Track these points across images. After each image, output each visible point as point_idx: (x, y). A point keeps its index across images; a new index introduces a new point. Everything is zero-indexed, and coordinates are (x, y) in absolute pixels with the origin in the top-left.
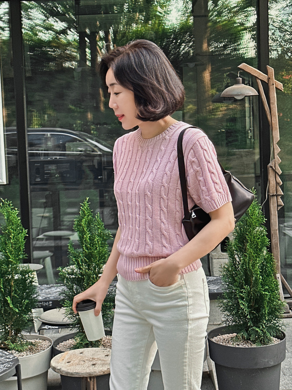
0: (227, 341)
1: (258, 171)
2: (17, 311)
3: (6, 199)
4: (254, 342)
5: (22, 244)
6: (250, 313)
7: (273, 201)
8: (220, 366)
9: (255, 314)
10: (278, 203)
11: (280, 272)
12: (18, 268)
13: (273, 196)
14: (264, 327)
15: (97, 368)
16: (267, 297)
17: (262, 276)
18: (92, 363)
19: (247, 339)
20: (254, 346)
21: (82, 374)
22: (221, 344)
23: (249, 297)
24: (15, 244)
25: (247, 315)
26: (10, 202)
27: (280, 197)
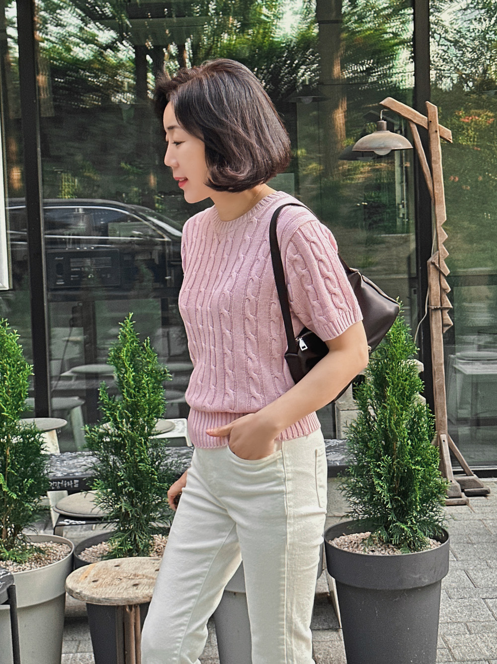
0: (356, 545)
1: (414, 271)
2: (15, 497)
4: (398, 546)
5: (24, 387)
6: (392, 500)
7: (436, 318)
8: (343, 585)
9: (400, 501)
10: (444, 321)
11: (447, 432)
12: (17, 427)
13: (436, 309)
14: (415, 522)
15: (140, 591)
16: (418, 474)
17: (411, 440)
18: (133, 582)
19: (388, 542)
20: (398, 553)
21: (115, 600)
22: (346, 549)
23: (389, 474)
24: (12, 388)
25: (387, 503)
27: (447, 311)
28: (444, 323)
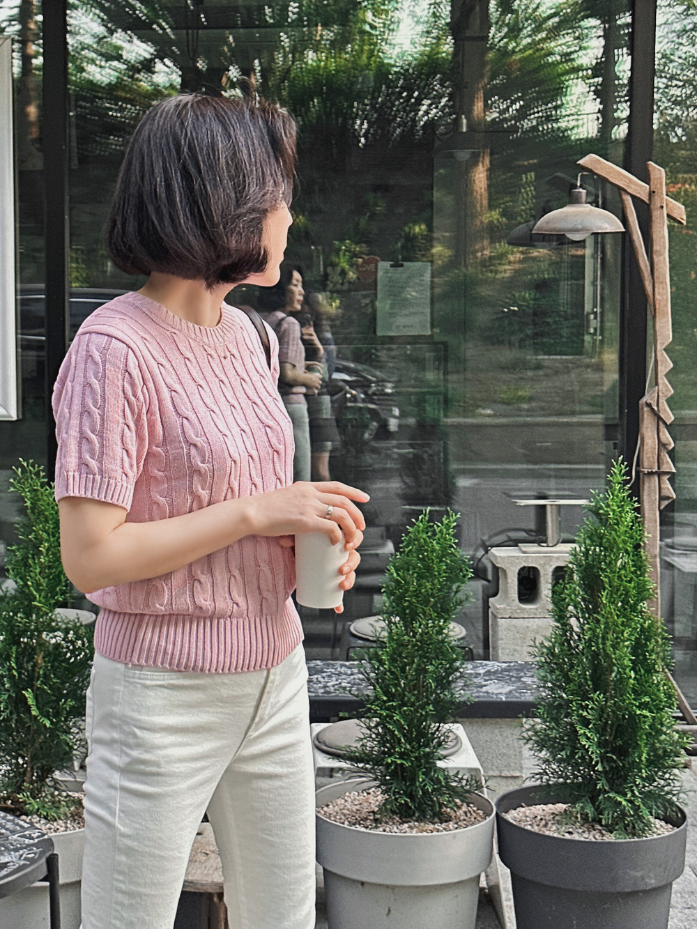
0: (543, 822)
2: (48, 724)
3: (31, 461)
4: (610, 828)
6: (603, 758)
7: (649, 487)
9: (615, 761)
10: (663, 491)
12: (53, 624)
13: (651, 474)
14: (637, 794)
16: (645, 722)
17: (636, 673)
19: (594, 820)
20: (610, 838)
21: (202, 885)
22: (529, 828)
23: (600, 721)
24: (49, 567)
25: (597, 763)
26: (39, 467)
27: (667, 477)
28: (662, 494)
